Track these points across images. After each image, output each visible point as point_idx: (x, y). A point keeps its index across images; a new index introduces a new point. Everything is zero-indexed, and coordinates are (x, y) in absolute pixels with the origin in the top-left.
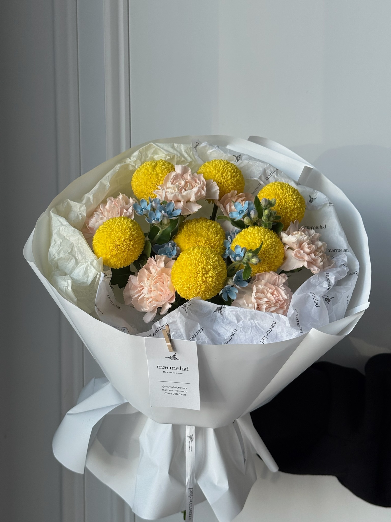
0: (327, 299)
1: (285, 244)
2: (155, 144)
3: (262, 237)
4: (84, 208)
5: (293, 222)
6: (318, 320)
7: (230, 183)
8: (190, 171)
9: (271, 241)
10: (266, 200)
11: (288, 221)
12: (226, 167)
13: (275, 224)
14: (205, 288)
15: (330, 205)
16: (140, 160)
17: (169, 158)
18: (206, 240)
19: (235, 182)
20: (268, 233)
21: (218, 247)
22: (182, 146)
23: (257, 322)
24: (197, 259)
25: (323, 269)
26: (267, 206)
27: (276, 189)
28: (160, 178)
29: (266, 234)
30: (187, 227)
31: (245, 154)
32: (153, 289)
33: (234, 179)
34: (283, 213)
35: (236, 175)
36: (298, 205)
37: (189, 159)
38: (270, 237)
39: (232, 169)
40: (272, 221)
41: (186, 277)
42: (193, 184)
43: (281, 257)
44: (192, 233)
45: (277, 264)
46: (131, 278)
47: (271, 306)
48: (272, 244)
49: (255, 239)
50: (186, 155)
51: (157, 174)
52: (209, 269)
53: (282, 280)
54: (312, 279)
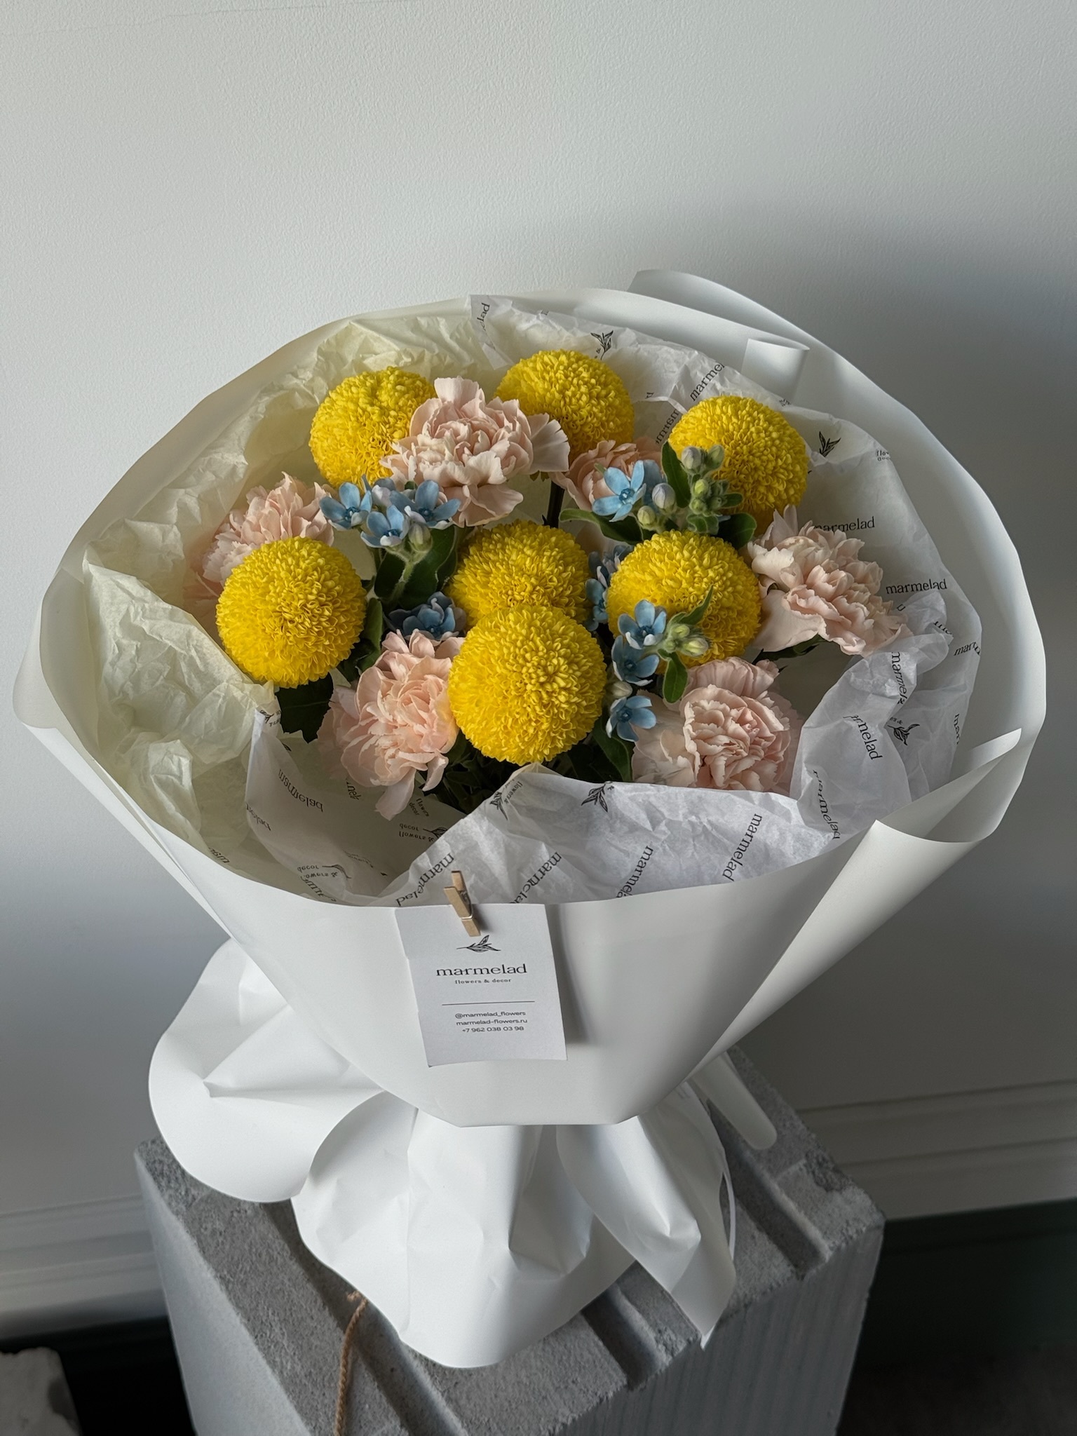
0: (899, 732)
1: (761, 577)
2: (363, 326)
3: (694, 560)
5: (780, 512)
7: (587, 417)
9: (720, 570)
10: (693, 451)
11: (764, 508)
12: (574, 371)
13: (726, 518)
14: (551, 724)
16: (325, 375)
17: (410, 360)
18: (535, 584)
19: (601, 411)
20: (711, 548)
21: (570, 602)
22: (442, 322)
24: (519, 643)
26: (699, 468)
27: (720, 418)
28: (391, 423)
29: (705, 551)
30: (480, 549)
33: (599, 403)
34: (746, 486)
35: (604, 392)
36: (786, 458)
37: (467, 358)
38: (715, 559)
39: (593, 376)
40: (718, 511)
41: (491, 700)
42: (491, 431)
43: (755, 611)
44: (495, 566)
45: (743, 635)
46: (338, 698)
47: (739, 757)
48: (725, 578)
49: (674, 569)
50: (456, 347)
51: (384, 411)
52: (555, 666)
53: (763, 677)
54: (851, 674)
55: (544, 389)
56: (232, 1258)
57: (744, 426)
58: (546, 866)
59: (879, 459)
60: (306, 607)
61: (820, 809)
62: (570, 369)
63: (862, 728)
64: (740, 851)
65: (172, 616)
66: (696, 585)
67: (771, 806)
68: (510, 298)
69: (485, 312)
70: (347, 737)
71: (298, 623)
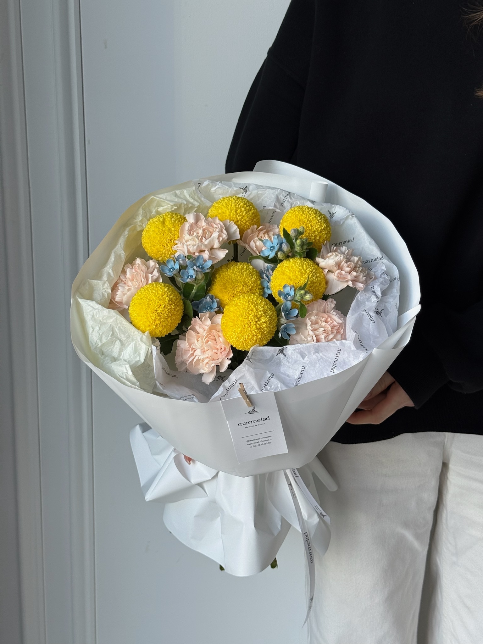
0: (377, 312)
1: (323, 269)
2: (157, 197)
3: (301, 268)
4: (107, 285)
5: (324, 244)
6: (378, 335)
7: (247, 219)
8: (202, 217)
9: (311, 270)
10: (292, 230)
11: (319, 244)
12: (237, 203)
13: (308, 251)
15: (352, 217)
16: (146, 217)
17: (176, 207)
18: (243, 285)
19: (251, 216)
20: (305, 262)
21: (256, 288)
22: (185, 191)
23: (322, 354)
24: (246, 309)
25: (366, 283)
26: (297, 235)
27: (298, 215)
28: (173, 232)
29: (304, 264)
31: (251, 184)
32: (206, 349)
34: (312, 238)
35: (250, 209)
36: (324, 226)
37: (197, 204)
38: (308, 266)
39: (245, 204)
42: (210, 230)
43: (324, 283)
44: (227, 280)
46: (180, 343)
47: (328, 334)
48: (313, 272)
49: (295, 272)
50: (192, 201)
52: (260, 315)
53: (330, 305)
57: (307, 217)
60: (165, 307)
61: (360, 344)
66: (304, 277)
69: (199, 186)
70: (187, 358)
71: (164, 313)
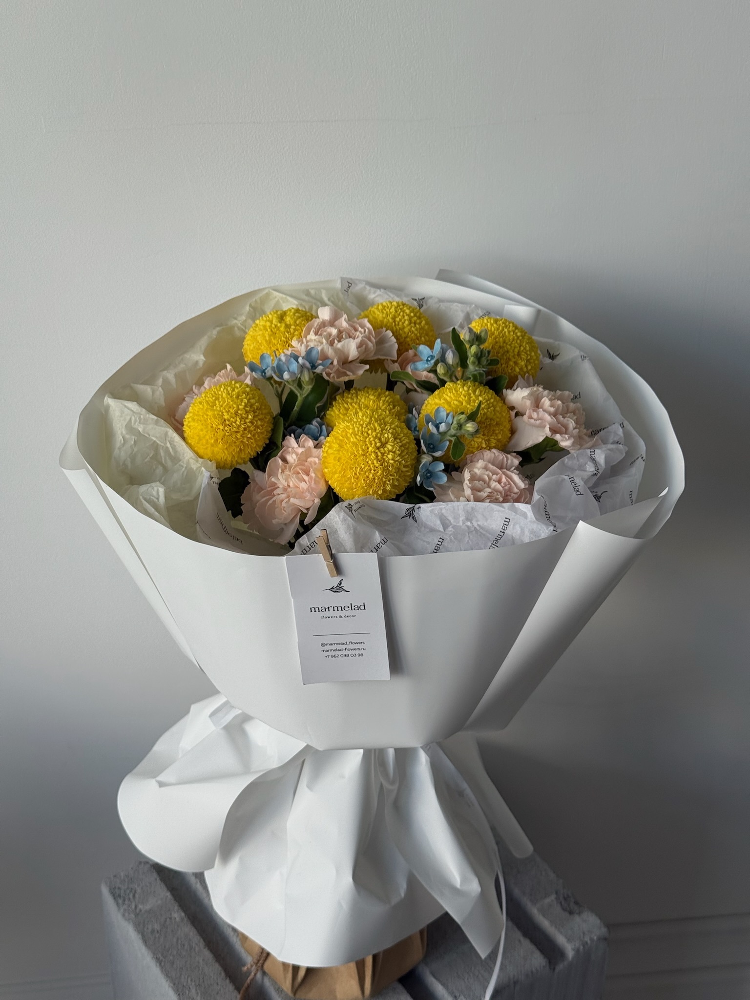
0: (595, 496)
1: (511, 408)
3: (470, 392)
4: (160, 391)
5: (522, 377)
8: (345, 316)
9: (487, 399)
12: (401, 309)
14: (383, 472)
22: (323, 291)
23: (478, 524)
24: (364, 426)
25: (579, 439)
26: (473, 340)
29: (477, 389)
30: (343, 397)
33: (415, 326)
35: (419, 321)
38: (483, 393)
39: (412, 312)
40: (484, 370)
41: (347, 457)
44: (352, 405)
45: (500, 437)
48: (488, 403)
51: (288, 326)
52: (386, 438)
53: (512, 460)
54: (566, 459)
55: (383, 317)
56: (165, 947)
57: (501, 328)
58: (378, 545)
59: (583, 360)
60: (238, 412)
61: (545, 516)
62: (399, 308)
63: (571, 480)
64: (497, 540)
65: (156, 423)
66: (471, 404)
67: (516, 511)
68: (364, 281)
69: (349, 287)
70: (259, 498)
71: (232, 422)
